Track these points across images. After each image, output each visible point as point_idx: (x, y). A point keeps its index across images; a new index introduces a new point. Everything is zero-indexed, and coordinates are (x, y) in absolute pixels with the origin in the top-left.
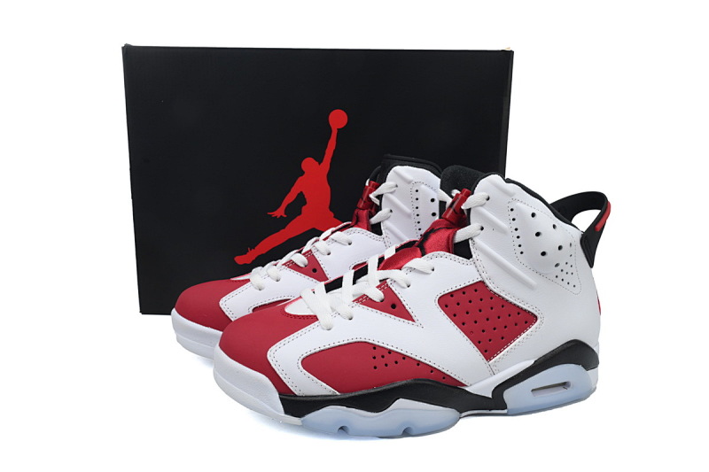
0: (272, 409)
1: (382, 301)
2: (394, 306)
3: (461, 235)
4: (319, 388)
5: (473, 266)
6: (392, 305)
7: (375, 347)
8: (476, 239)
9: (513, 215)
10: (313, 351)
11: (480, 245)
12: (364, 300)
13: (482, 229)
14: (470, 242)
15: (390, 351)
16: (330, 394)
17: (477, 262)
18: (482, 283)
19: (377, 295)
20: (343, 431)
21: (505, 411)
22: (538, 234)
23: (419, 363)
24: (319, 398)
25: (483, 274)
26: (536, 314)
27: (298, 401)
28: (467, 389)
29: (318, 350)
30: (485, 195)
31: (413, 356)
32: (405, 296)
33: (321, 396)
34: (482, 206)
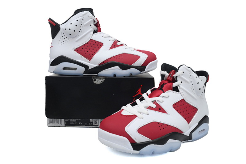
0: (129, 149)
1: (156, 108)
2: (160, 109)
3: (175, 85)
4: (145, 139)
5: (180, 94)
6: (159, 109)
7: (158, 123)
8: (180, 86)
9: (191, 77)
10: (140, 127)
11: (181, 87)
12: (150, 108)
13: (182, 82)
14: (178, 87)
15: (163, 124)
16: (149, 141)
17: (181, 93)
18: (183, 100)
19: (154, 106)
20: (153, 153)
21: (192, 140)
22: (198, 83)
23: (172, 127)
24: (145, 143)
25: (184, 97)
26: (197, 108)
27: (138, 145)
28: (184, 134)
29: (142, 126)
30: (183, 72)
31: (170, 125)
32: (163, 105)
33: (146, 142)
34: (182, 75)
